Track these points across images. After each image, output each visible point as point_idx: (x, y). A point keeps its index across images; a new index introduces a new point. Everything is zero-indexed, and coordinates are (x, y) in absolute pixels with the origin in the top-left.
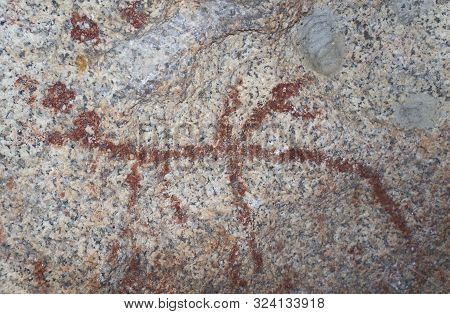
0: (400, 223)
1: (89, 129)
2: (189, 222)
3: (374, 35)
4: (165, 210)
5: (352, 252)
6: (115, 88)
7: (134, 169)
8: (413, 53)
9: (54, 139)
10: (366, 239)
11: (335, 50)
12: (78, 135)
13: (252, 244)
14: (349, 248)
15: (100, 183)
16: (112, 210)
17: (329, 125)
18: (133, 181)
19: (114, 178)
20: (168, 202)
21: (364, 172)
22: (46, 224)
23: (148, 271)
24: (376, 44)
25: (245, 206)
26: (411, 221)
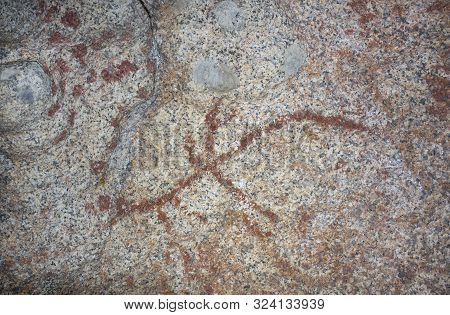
0: (351, 125)
1: (123, 207)
2: (210, 220)
3: (233, 49)
4: (193, 223)
5: (337, 168)
6: (118, 180)
7: (159, 211)
8: (258, 37)
9: (112, 222)
10: (341, 153)
11: (226, 74)
12: (121, 213)
13: (256, 207)
14: (334, 167)
15: (143, 228)
16: (158, 238)
17: (246, 112)
18: (163, 217)
19: (151, 222)
20: (193, 218)
21: (298, 117)
22: (126, 261)
23: (198, 258)
24: (240, 52)
25: (237, 190)
26: (356, 119)
